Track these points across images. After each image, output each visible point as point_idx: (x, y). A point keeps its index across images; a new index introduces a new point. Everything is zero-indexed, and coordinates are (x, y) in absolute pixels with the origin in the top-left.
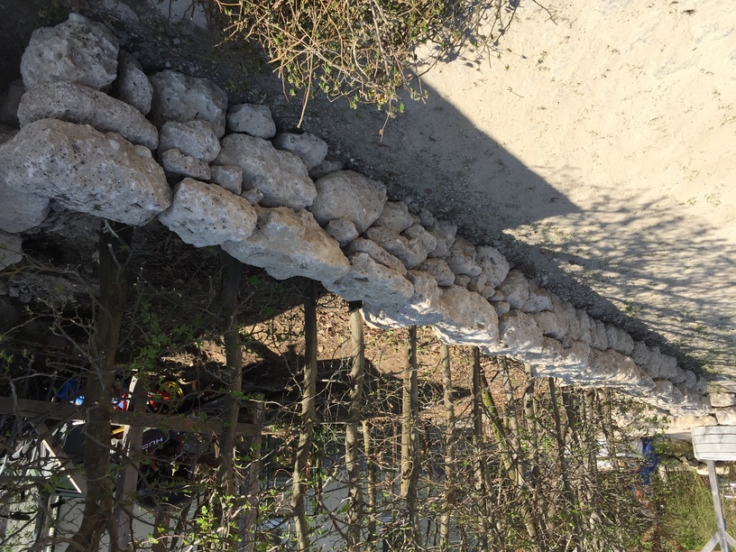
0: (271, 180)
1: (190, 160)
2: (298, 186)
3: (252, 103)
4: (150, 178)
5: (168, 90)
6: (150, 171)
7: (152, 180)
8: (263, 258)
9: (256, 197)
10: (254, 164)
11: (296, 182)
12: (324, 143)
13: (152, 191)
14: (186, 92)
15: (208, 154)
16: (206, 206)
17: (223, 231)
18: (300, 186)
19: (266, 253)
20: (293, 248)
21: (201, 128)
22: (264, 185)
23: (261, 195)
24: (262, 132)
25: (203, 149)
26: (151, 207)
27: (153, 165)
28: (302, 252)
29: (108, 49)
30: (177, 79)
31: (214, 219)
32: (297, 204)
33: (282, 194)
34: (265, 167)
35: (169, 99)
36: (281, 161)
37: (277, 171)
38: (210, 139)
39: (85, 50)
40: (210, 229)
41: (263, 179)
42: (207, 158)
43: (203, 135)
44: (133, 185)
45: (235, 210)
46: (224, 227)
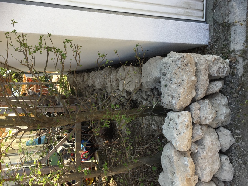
0: (205, 153)
1: (198, 112)
2: (207, 168)
3: (233, 134)
4: (185, 97)
5: (220, 98)
6: (188, 96)
7: (185, 98)
8: (168, 163)
9: (194, 149)
10: (208, 142)
11: (209, 167)
12: (232, 177)
13: (181, 99)
14: (223, 105)
15: (204, 119)
16: (183, 122)
17: (175, 135)
18: (208, 170)
19: (171, 163)
20: (180, 174)
21: (213, 112)
22: (201, 151)
23: (196, 151)
24: (223, 143)
25: (205, 116)
26: (174, 102)
27: (190, 98)
28: (180, 179)
29: (224, 71)
30: (225, 100)
31: (179, 128)
32: (199, 172)
33: (201, 161)
34: (209, 147)
35: (216, 100)
36: (215, 156)
37: (210, 154)
38: (210, 117)
39: (220, 63)
40: (174, 129)
41: (204, 149)
42: (202, 119)
43: (211, 114)
44: (181, 90)
45: (187, 136)
46: (177, 135)
